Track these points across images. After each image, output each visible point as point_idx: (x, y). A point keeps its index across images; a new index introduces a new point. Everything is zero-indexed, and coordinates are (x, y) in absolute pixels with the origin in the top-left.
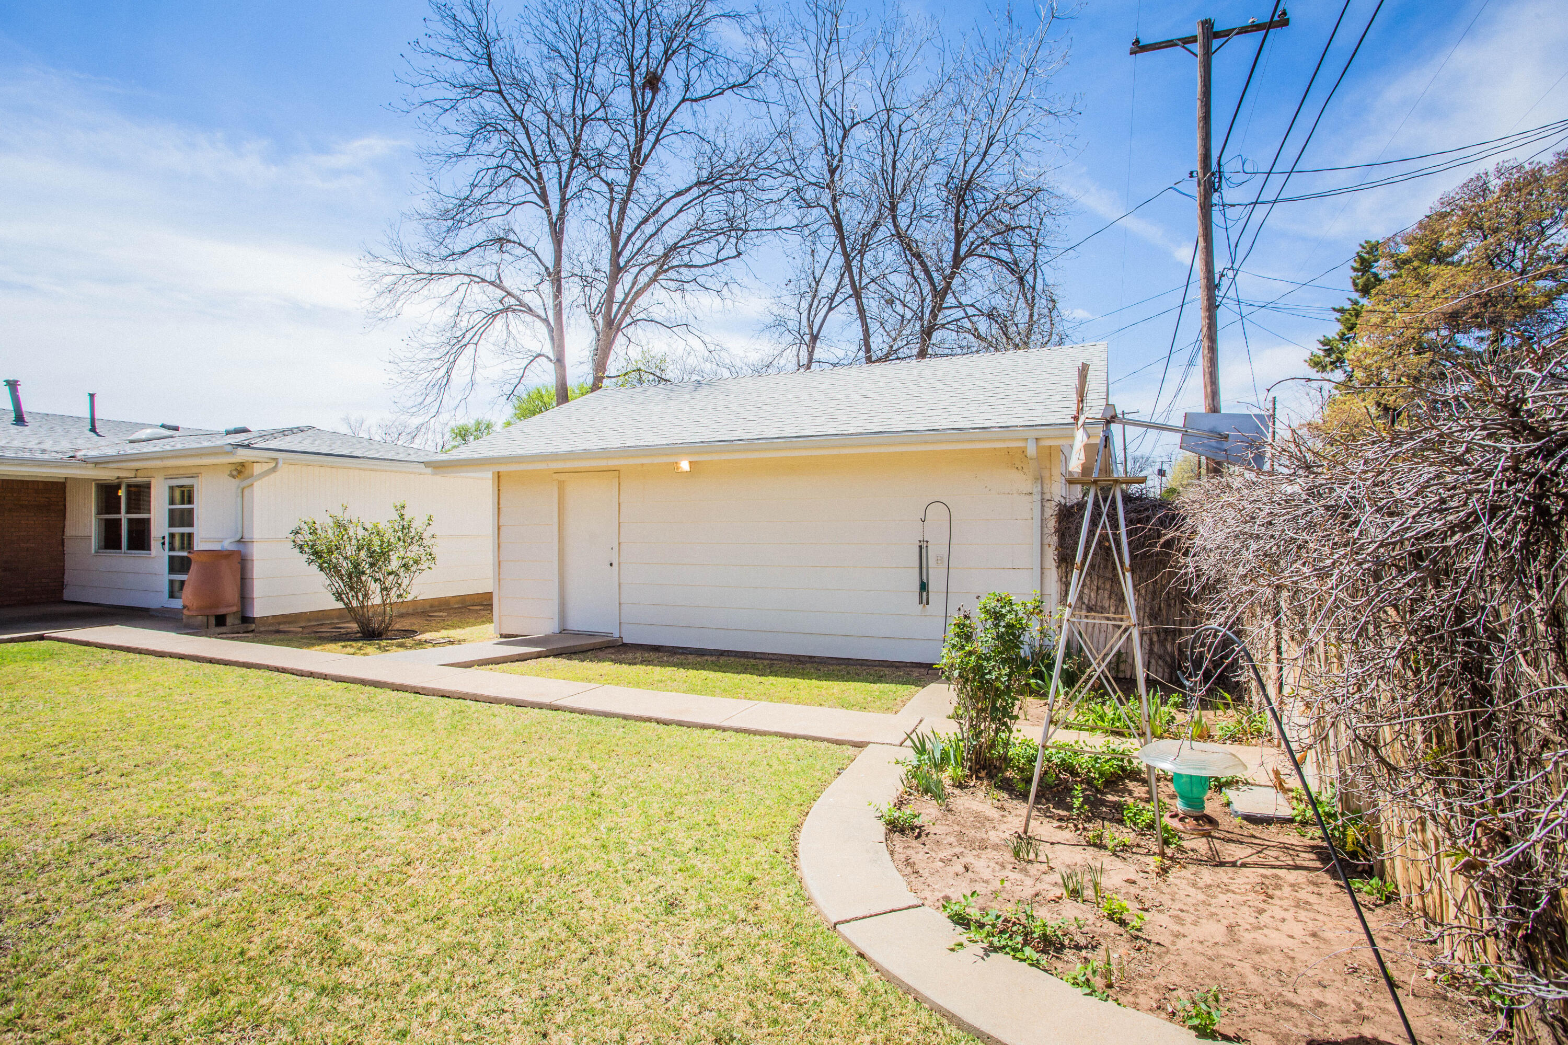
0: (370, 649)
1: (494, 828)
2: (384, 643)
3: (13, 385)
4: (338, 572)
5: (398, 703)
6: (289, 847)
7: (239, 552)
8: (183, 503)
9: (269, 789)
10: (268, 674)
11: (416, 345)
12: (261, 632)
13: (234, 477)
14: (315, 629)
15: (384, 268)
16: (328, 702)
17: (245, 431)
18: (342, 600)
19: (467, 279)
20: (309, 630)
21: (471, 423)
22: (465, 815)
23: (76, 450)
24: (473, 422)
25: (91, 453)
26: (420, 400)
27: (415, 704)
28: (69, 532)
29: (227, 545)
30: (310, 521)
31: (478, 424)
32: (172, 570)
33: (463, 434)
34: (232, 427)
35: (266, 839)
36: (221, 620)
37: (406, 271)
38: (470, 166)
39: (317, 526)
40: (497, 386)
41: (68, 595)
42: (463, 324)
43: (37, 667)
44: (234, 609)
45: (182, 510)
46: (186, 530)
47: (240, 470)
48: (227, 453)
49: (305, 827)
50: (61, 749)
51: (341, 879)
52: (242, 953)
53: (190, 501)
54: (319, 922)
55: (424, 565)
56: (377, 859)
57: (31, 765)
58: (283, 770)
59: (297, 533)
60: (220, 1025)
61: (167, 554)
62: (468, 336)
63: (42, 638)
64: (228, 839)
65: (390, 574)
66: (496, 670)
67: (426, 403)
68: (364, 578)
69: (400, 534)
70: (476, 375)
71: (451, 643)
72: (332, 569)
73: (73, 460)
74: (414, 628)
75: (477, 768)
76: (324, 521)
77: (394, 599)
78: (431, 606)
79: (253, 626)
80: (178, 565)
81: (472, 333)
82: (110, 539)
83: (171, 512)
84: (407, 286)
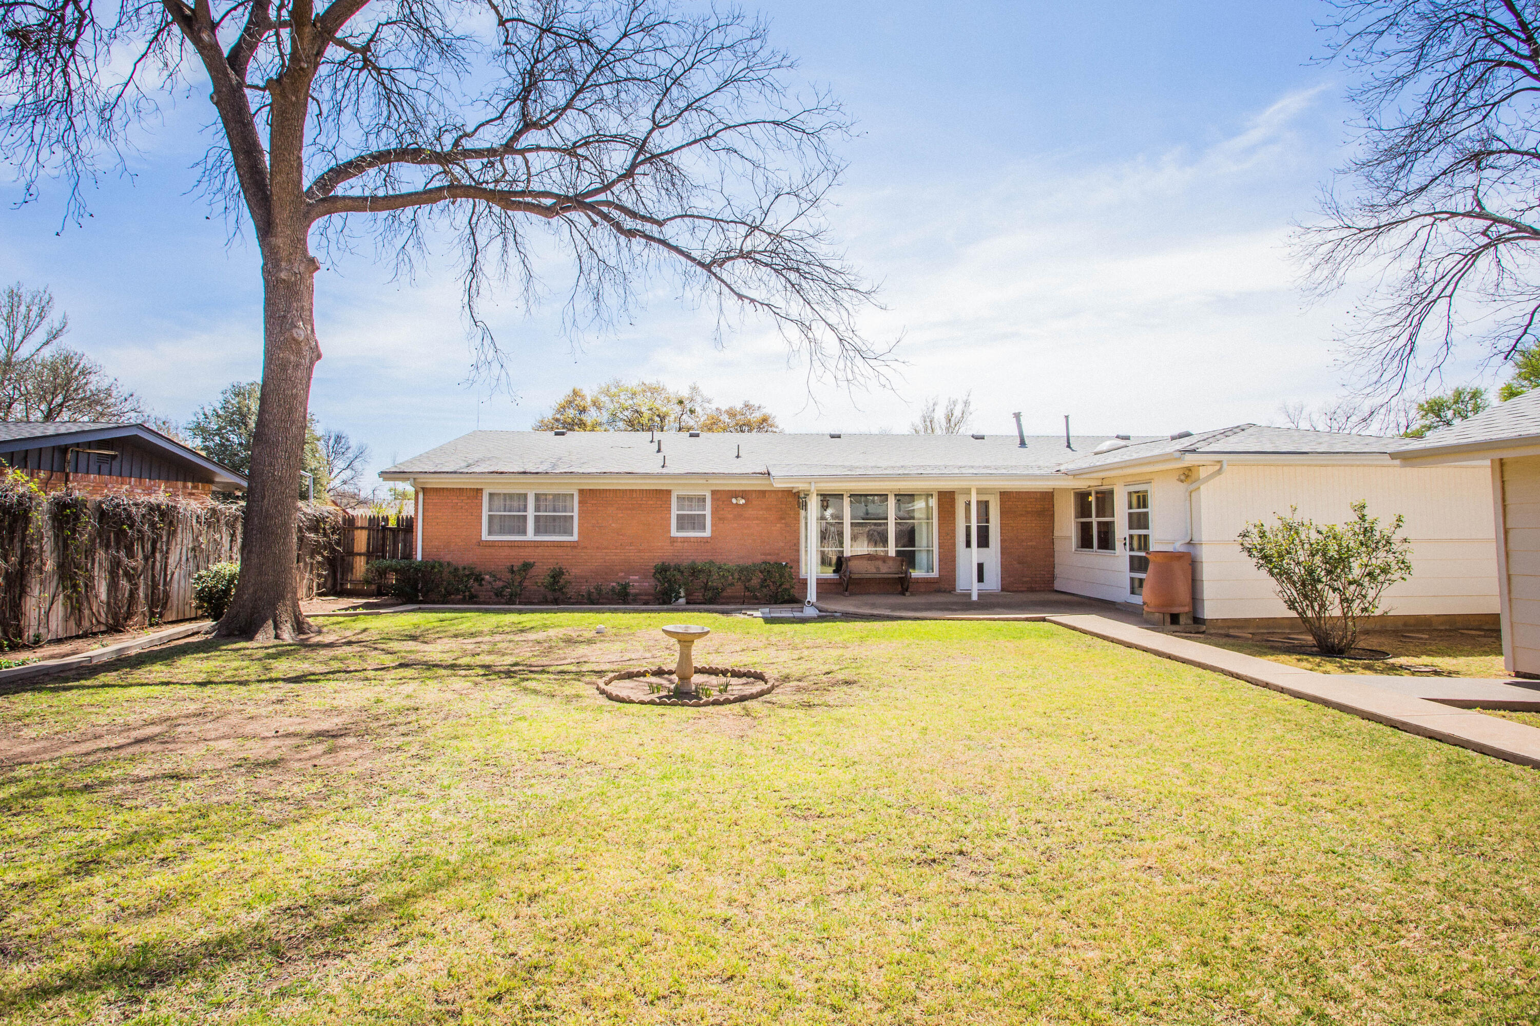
0: (1329, 667)
1: (1526, 924)
2: (1346, 662)
3: (1017, 416)
4: (1289, 578)
5: (1371, 735)
6: (1260, 856)
7: (1189, 554)
8: (1139, 507)
9: (1235, 793)
10: (1223, 677)
11: (1366, 314)
12: (1211, 634)
13: (1182, 481)
14: (1265, 637)
15: (1317, 238)
16: (1287, 717)
17: (1188, 435)
18: (1295, 609)
19: (1429, 220)
20: (1258, 638)
21: (1447, 394)
22: (1476, 892)
23: (1060, 464)
24: (1450, 393)
25: (1071, 466)
26: (1375, 377)
27: (1393, 740)
28: (1057, 533)
29: (1178, 546)
30: (1258, 523)
31: (1459, 394)
32: (1132, 569)
33: (1436, 409)
34: (1176, 432)
35: (1236, 841)
36: (1175, 619)
37: (1346, 232)
38: (1423, 83)
39: (1265, 528)
40: (1488, 343)
41: (1058, 585)
42: (1429, 277)
43: (1044, 643)
44: (1187, 609)
45: (1139, 514)
46: (1142, 532)
47: (1187, 474)
48: (1176, 459)
49: (1274, 842)
50: (1067, 714)
51: (1319, 909)
52: (1225, 938)
53: (1145, 506)
54: (1299, 943)
55: (1396, 575)
56: (1358, 903)
57: (1050, 721)
58: (1247, 778)
59: (1245, 536)
60: (1213, 995)
61: (1128, 553)
62: (1437, 290)
63: (1044, 620)
64: (1202, 828)
65: (1350, 583)
66: (1511, 719)
67: (1383, 380)
68: (1319, 587)
69: (1361, 537)
70: (1453, 334)
71: (1436, 673)
72: (1282, 575)
73: (1059, 474)
74: (1383, 649)
75: (1491, 840)
76: (1272, 524)
77: (1357, 612)
78: (1405, 625)
79: (1204, 628)
80: (1138, 564)
81: (1441, 285)
82: (1085, 542)
83: (1130, 515)
84: (1348, 250)
